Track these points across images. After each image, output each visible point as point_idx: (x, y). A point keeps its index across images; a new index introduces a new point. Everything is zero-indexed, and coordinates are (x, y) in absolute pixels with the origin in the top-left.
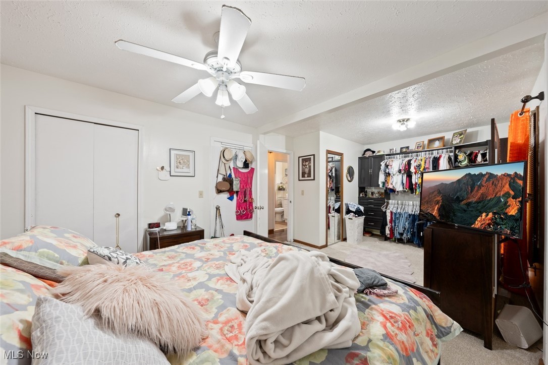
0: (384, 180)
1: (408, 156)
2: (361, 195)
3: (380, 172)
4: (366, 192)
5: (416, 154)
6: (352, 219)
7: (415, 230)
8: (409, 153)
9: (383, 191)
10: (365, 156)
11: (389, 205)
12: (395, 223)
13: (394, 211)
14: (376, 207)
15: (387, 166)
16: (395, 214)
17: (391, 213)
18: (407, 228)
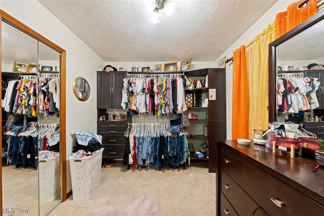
0: (126, 101)
1: (150, 76)
2: (101, 119)
3: (123, 90)
4: (107, 114)
5: (156, 75)
6: (80, 161)
7: (157, 154)
8: (150, 73)
9: (126, 113)
10: (105, 71)
11: (133, 129)
12: (139, 149)
13: (137, 136)
14: (118, 132)
15: (130, 84)
16: (139, 139)
17: (135, 137)
18: (150, 153)
